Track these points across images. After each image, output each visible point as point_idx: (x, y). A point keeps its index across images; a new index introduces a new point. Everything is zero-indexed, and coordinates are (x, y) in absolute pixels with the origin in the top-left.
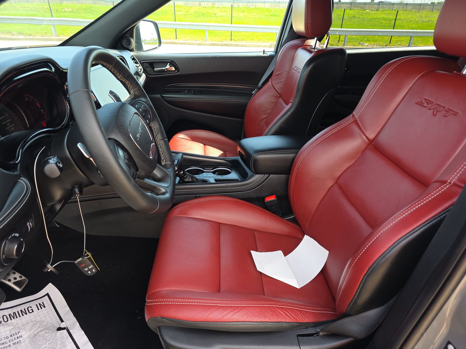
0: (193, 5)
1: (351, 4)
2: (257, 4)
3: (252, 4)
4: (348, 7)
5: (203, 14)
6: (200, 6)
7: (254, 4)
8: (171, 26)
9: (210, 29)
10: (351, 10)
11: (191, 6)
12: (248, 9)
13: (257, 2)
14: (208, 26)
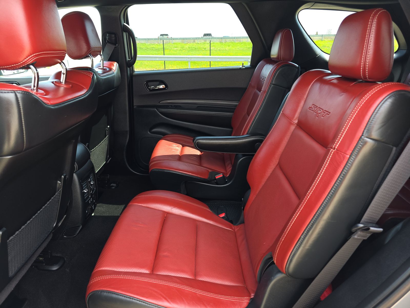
0: (188, 42)
1: (322, 36)
2: (241, 39)
3: (237, 40)
4: (320, 39)
5: (196, 49)
6: (194, 43)
7: (239, 39)
8: (160, 59)
9: (192, 60)
10: (322, 41)
11: (187, 43)
12: (233, 44)
13: (241, 38)
14: (190, 58)
